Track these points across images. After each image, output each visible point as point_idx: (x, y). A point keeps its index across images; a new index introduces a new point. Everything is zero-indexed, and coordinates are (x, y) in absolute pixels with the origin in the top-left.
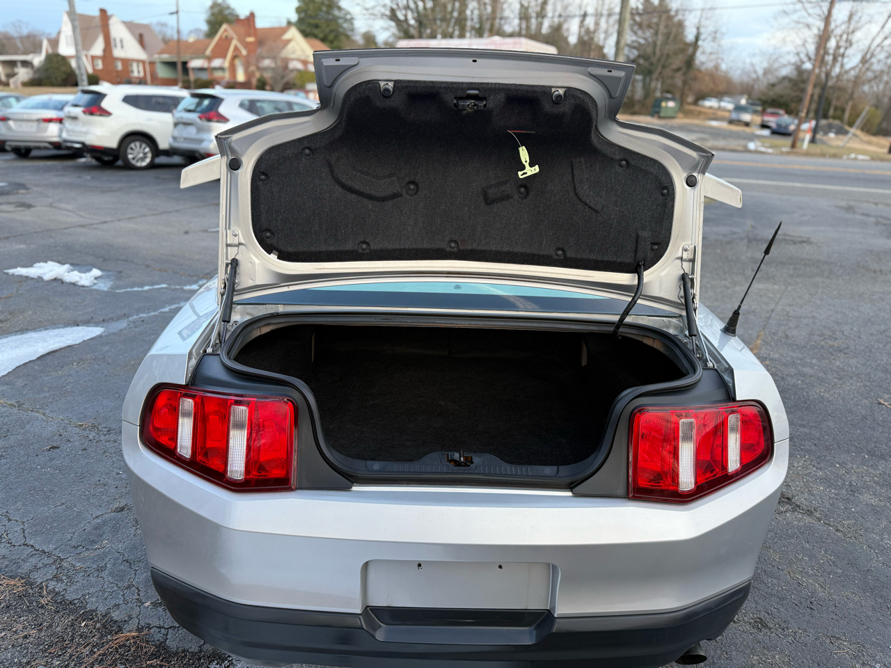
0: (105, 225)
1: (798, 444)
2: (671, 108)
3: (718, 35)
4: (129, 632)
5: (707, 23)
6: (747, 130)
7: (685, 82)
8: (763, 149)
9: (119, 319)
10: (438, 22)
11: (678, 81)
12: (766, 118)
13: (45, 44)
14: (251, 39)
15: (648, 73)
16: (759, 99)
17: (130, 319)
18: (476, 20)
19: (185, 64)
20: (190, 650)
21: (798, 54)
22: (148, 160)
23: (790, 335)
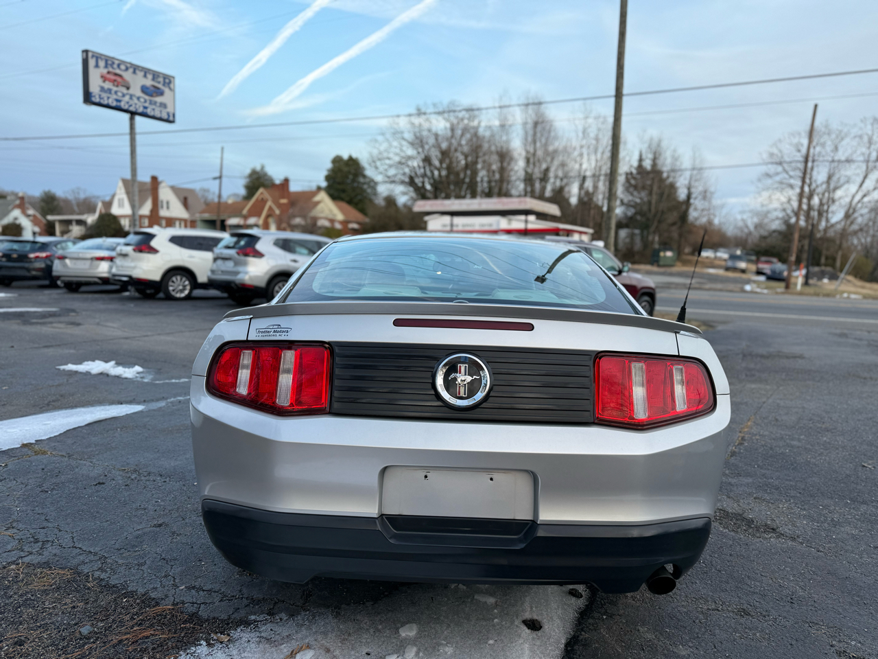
0: (146, 338)
1: (783, 492)
2: (669, 258)
3: (708, 194)
4: (167, 606)
5: (697, 184)
6: (744, 276)
7: (681, 235)
8: (758, 290)
9: (158, 400)
10: (452, 187)
11: (675, 235)
12: (761, 266)
13: (100, 206)
14: (284, 201)
15: (645, 227)
16: (752, 250)
17: (169, 400)
18: (485, 185)
19: (223, 222)
20: (220, 618)
21: (784, 210)
22: (187, 292)
23: (780, 419)
